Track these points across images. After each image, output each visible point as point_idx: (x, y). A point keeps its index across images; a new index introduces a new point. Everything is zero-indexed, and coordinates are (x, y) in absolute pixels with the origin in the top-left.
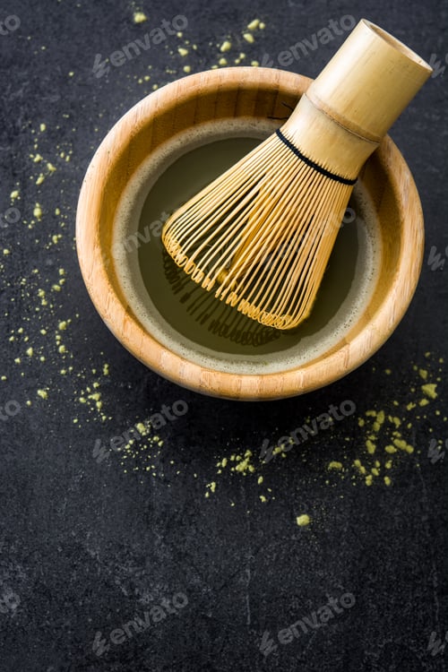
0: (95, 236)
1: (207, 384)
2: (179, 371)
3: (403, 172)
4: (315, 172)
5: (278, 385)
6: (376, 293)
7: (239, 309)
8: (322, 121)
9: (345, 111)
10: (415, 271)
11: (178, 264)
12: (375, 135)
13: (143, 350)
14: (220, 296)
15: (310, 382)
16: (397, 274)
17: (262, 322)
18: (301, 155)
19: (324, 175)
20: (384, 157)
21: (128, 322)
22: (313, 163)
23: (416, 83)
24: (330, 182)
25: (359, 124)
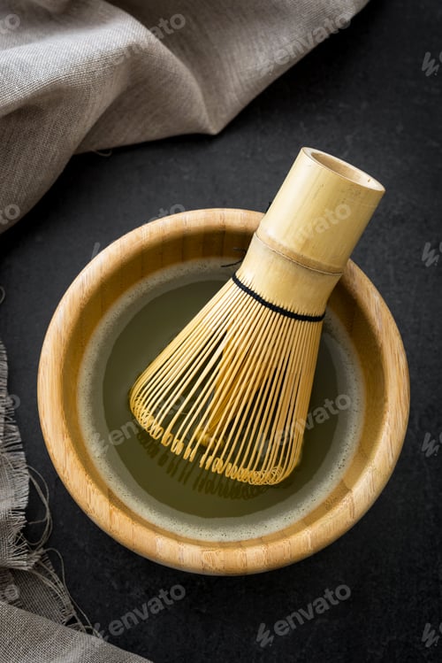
0: (62, 425)
1: (211, 565)
2: (178, 557)
3: (371, 295)
4: (282, 316)
5: (286, 552)
6: (366, 425)
7: (227, 475)
8: (280, 263)
9: (302, 249)
10: (405, 398)
11: (154, 436)
12: (337, 266)
13: (135, 540)
14: (205, 465)
15: (318, 541)
16: (386, 404)
17: (253, 483)
18: (264, 301)
19: (292, 318)
20: (349, 282)
21: (114, 513)
22: (278, 307)
23: (370, 207)
24: (299, 324)
25: (319, 260)
